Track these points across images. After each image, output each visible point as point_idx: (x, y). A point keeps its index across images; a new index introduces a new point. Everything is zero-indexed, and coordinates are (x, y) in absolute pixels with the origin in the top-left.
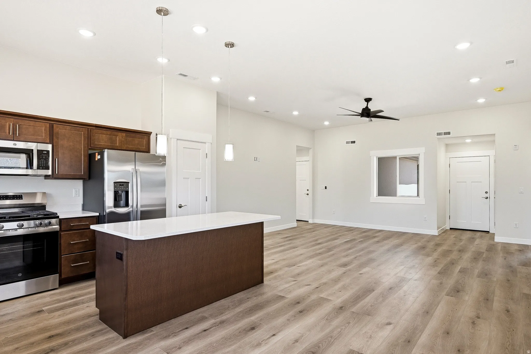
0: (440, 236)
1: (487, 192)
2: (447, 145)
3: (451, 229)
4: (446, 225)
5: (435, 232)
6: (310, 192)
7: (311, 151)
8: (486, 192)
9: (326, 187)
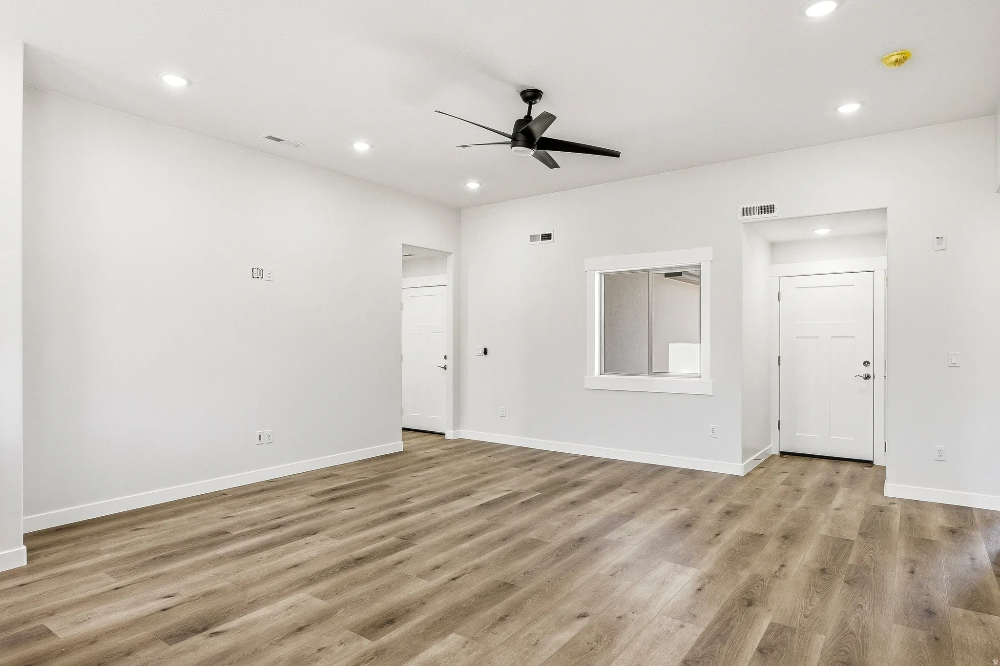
0: (749, 479)
1: (868, 363)
2: (773, 245)
3: (782, 453)
4: (770, 444)
5: (738, 468)
6: (449, 363)
7: (451, 260)
8: (864, 363)
9: (485, 349)
